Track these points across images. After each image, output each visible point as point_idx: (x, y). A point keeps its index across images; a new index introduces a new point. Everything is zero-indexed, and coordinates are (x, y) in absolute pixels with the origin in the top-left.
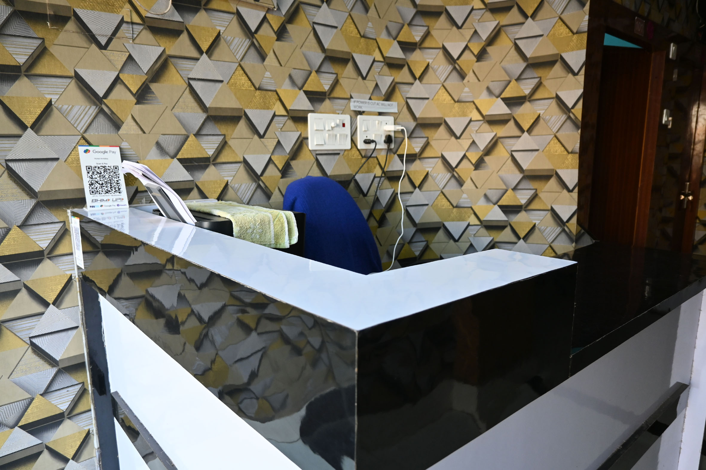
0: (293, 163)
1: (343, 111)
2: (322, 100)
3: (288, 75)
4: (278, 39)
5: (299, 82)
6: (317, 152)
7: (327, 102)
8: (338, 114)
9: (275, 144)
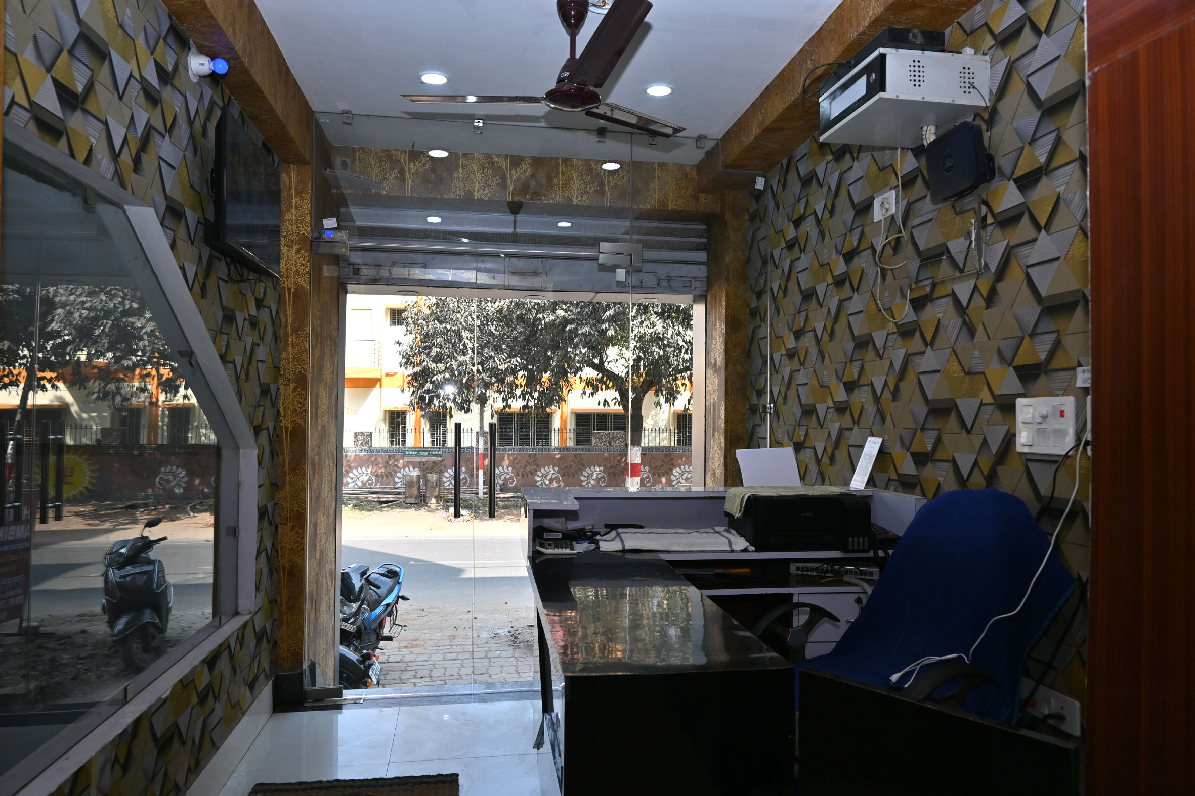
0: (1000, 469)
1: (1066, 389)
2: (1036, 377)
3: (996, 350)
4: (988, 307)
5: (1008, 357)
6: (1029, 457)
7: (1043, 379)
8: (1058, 396)
9: (981, 441)
